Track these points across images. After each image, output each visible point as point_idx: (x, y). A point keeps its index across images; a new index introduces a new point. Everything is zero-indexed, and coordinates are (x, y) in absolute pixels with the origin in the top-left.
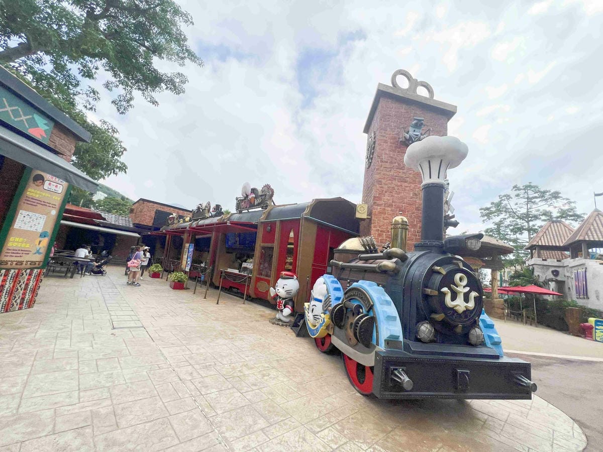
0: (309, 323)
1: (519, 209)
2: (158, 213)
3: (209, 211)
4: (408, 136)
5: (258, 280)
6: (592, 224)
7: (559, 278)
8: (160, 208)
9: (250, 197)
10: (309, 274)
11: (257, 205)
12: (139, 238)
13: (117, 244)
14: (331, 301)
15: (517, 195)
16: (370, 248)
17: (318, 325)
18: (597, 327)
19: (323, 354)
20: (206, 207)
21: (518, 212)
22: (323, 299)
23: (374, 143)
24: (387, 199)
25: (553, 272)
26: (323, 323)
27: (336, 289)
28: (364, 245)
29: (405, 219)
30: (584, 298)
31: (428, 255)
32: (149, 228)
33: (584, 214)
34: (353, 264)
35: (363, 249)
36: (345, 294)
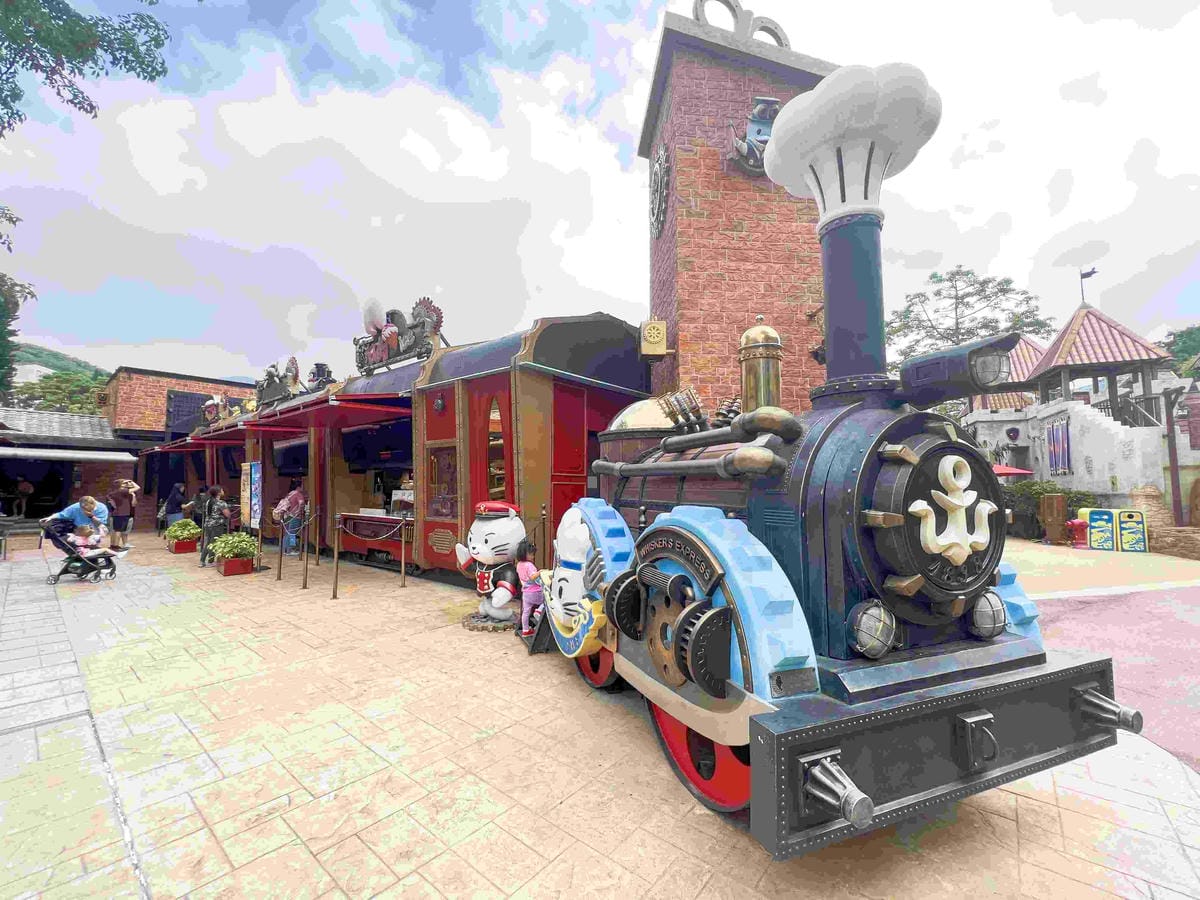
0: (557, 626)
1: (941, 321)
2: (174, 398)
3: (296, 378)
4: (745, 148)
5: (429, 527)
6: (1078, 334)
7: (1020, 443)
8: (179, 387)
9: (387, 332)
10: (546, 499)
11: (405, 352)
12: (136, 465)
13: (78, 485)
14: (602, 567)
15: (938, 293)
16: (688, 419)
17: (577, 629)
18: (1093, 524)
19: (597, 694)
20: (288, 370)
21: (941, 326)
22: (584, 562)
23: (668, 171)
24: (709, 304)
25: (1009, 432)
26: (589, 624)
27: (616, 533)
28: (672, 415)
29: (773, 333)
30: (1065, 474)
31: (857, 416)
32: (157, 437)
33: (1050, 319)
34: (649, 463)
35: (669, 424)
36: (639, 547)
